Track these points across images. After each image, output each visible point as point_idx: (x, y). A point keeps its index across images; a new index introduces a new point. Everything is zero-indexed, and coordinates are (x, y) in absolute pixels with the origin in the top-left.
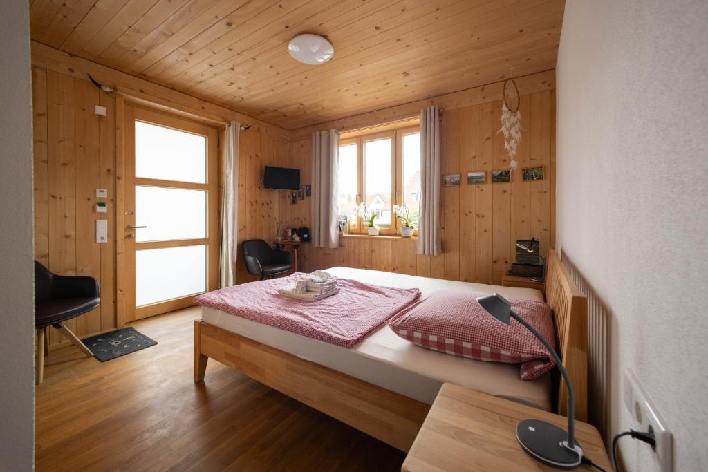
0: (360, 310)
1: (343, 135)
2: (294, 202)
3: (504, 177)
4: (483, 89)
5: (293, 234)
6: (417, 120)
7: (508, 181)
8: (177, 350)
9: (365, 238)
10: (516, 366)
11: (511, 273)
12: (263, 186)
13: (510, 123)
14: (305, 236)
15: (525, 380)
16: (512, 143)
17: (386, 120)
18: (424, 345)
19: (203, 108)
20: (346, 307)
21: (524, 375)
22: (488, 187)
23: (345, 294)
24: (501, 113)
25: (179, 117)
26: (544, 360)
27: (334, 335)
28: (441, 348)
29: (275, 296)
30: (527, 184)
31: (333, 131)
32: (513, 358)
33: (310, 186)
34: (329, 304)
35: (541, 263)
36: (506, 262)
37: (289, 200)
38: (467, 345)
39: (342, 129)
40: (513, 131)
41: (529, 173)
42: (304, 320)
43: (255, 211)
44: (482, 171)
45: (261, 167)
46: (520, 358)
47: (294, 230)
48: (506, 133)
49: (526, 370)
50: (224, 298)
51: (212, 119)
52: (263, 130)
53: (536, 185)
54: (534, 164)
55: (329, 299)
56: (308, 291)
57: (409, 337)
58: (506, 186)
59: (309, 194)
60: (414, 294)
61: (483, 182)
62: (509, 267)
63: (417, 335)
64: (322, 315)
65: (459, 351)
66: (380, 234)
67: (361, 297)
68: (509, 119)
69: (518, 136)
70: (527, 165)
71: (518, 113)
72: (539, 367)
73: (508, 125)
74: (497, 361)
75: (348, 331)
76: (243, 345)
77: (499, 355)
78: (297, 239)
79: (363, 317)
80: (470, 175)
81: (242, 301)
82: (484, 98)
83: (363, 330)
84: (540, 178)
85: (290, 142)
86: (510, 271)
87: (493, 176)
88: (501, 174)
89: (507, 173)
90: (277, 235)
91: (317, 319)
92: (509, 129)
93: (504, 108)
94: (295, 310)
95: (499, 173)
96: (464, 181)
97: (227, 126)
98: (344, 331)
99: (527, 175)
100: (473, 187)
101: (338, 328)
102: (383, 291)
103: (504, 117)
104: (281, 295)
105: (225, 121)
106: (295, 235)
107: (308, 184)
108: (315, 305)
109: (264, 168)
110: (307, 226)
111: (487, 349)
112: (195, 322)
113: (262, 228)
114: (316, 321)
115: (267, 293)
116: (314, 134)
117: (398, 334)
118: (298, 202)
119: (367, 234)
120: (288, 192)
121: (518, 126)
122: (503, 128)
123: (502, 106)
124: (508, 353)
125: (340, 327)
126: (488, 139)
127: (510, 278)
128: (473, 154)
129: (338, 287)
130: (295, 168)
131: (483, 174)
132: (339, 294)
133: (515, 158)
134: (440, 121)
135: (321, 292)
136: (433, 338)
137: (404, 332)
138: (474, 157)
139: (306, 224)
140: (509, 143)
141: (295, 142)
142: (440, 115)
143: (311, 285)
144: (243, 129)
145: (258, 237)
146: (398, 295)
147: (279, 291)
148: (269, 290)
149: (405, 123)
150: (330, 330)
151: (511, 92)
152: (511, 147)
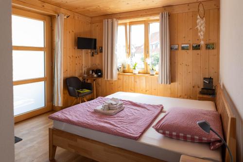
0: (137, 119)
1: (120, 22)
2: (93, 55)
3: (197, 47)
4: (188, 5)
5: (92, 73)
6: (158, 17)
7: (200, 49)
8: (35, 143)
9: (131, 75)
10: (209, 144)
11: (201, 93)
12: (77, 47)
13: (201, 24)
14: (100, 74)
15: (212, 150)
16: (202, 33)
17: (142, 16)
18: (170, 137)
19: (43, 6)
20: (130, 118)
21: (212, 148)
22: (191, 52)
23: (127, 110)
24: (197, 19)
25: (29, 11)
26: (220, 141)
27: (129, 134)
28: (178, 138)
29: (93, 113)
30: (208, 51)
31: (115, 20)
32: (207, 141)
33: (102, 48)
34: (121, 116)
35: (214, 88)
36: (199, 87)
37: (90, 54)
38: (189, 136)
39: (119, 18)
40: (202, 27)
41: (208, 46)
42: (112, 127)
43: (72, 61)
44: (188, 44)
45: (75, 37)
46: (210, 140)
47: (93, 71)
48: (199, 28)
49: (213, 146)
50: (66, 116)
51: (48, 12)
52: (76, 17)
53: (211, 51)
54: (211, 42)
55: (121, 113)
56: (109, 109)
57: (164, 133)
58: (198, 51)
59: (101, 51)
60: (160, 108)
61: (188, 49)
62: (200, 90)
63: (167, 132)
64: (120, 123)
65: (185, 139)
66: (139, 73)
67: (136, 111)
68: (200, 22)
69: (204, 29)
70: (208, 42)
71: (204, 18)
72: (218, 144)
73: (200, 25)
74: (201, 142)
75: (134, 131)
76: (79, 140)
77: (202, 140)
78: (95, 76)
79: (139, 123)
80: (183, 46)
81: (76, 117)
82: (189, 9)
83: (141, 130)
84: (213, 48)
85: (91, 23)
86: (200, 92)
87: (193, 47)
88: (196, 46)
89: (199, 46)
90: (84, 73)
91: (119, 126)
92: (200, 26)
93: (198, 17)
94: (105, 121)
95: (195, 45)
96: (180, 48)
97: (57, 15)
98: (133, 132)
99: (208, 47)
100: (184, 51)
101: (129, 130)
102: (146, 106)
103: (198, 21)
104: (96, 112)
105: (56, 13)
106: (94, 73)
107: (100, 45)
108: (115, 117)
109: (76, 38)
110: (100, 68)
111: (197, 137)
112: (49, 129)
113: (76, 70)
114: (117, 127)
115: (88, 111)
116: (104, 20)
117: (158, 132)
118: (95, 55)
119: (132, 73)
120: (89, 51)
121: (204, 25)
122: (198, 26)
123: (197, 16)
124: (206, 139)
125: (130, 129)
126: (191, 29)
127: (201, 96)
128: (184, 36)
129: (124, 106)
130: (94, 37)
131: (188, 45)
132: (125, 110)
133: (203, 40)
134: (169, 19)
135: (116, 109)
136: (174, 133)
137: (161, 131)
138: (185, 37)
139: (99, 67)
140: (200, 32)
141: (93, 23)
142: (169, 16)
143: (111, 106)
144: (65, 17)
145: (74, 75)
146: (153, 109)
147: (94, 110)
148: (88, 109)
149: (152, 18)
150: (126, 131)
151: (201, 9)
152: (201, 35)
